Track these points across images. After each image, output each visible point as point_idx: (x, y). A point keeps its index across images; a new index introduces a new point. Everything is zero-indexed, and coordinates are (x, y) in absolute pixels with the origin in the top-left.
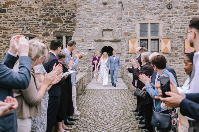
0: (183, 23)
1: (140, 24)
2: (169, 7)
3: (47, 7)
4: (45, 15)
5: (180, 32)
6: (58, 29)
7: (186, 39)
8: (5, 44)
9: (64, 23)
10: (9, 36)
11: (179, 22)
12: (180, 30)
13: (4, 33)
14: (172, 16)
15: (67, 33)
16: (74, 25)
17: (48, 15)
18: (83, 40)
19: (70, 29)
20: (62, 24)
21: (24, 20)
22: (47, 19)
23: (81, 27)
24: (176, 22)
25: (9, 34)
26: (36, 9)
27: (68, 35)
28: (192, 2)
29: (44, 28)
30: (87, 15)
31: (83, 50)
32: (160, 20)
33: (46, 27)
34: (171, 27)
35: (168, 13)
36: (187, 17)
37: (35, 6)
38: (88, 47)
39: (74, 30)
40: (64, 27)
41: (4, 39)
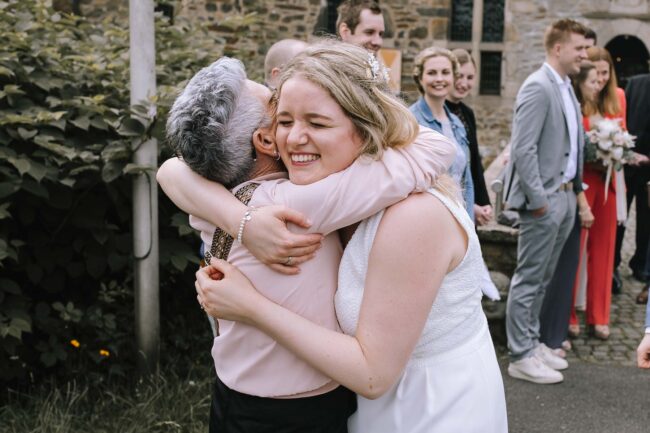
8: (275, 17)
18: (542, 10)
41: (270, 3)
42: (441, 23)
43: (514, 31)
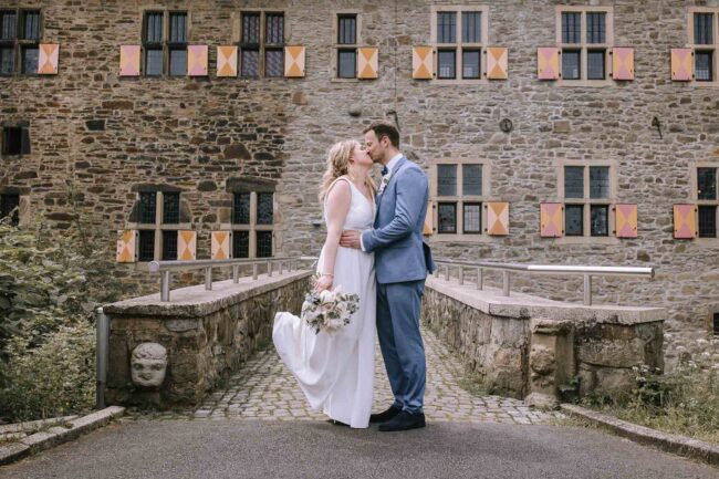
0: (537, 165)
1: (438, 165)
2: (506, 127)
3: (212, 118)
4: (205, 137)
5: (530, 187)
6: (238, 175)
7: (544, 202)
8: (100, 208)
9: (253, 160)
10: (112, 188)
11: (527, 164)
12: (530, 182)
13: (97, 180)
14: (511, 149)
15: (260, 183)
16: (280, 163)
17: (212, 137)
18: (300, 201)
19: (268, 175)
20: (247, 161)
21: (152, 149)
22: (210, 147)
23: (296, 170)
24: (522, 162)
25: (111, 184)
26: (183, 123)
27: (264, 189)
28: (557, 118)
29: (202, 170)
30: (311, 141)
31: (300, 225)
32: (485, 157)
33: (207, 169)
34: (510, 173)
35: (504, 141)
36: (547, 151)
37: (181, 115)
38: (312, 218)
39: (278, 176)
40: (254, 170)
41: (96, 198)
42: (226, 211)
43: (280, 216)
